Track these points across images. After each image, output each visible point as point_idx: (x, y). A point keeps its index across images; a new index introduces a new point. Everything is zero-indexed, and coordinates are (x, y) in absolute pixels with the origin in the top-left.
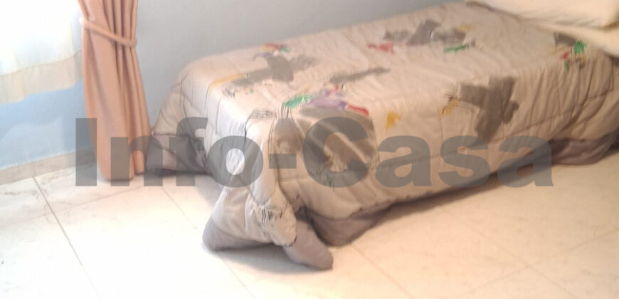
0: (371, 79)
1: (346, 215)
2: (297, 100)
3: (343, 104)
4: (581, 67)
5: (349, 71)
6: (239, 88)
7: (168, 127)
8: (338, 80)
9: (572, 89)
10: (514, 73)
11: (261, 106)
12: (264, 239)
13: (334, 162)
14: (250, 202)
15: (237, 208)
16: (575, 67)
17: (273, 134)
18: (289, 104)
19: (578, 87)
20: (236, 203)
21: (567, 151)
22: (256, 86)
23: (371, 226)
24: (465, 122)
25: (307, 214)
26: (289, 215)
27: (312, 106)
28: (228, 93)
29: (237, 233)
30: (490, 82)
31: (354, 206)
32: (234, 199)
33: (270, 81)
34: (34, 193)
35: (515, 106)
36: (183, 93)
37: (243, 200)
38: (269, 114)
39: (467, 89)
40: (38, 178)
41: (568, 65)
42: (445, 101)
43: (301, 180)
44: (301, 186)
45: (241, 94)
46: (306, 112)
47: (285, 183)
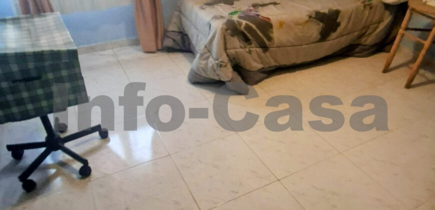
0: (271, 6)
1: (256, 69)
2: (236, 12)
3: (258, 15)
4: (371, 8)
5: (261, 3)
6: (207, 6)
7: (172, 28)
8: (255, 6)
9: (365, 18)
10: (340, 8)
11: (218, 14)
12: (217, 78)
13: (253, 42)
14: (211, 59)
15: (204, 62)
16: (368, 8)
17: (224, 26)
18: (231, 14)
19: (368, 17)
20: (204, 59)
21: (357, 50)
22: (216, 6)
23: (267, 78)
24: (315, 30)
25: (238, 68)
26: (229, 67)
27: (242, 15)
28: (202, 8)
29: (204, 75)
30: (329, 11)
31: (260, 66)
32: (204, 57)
33: (222, 4)
34: (112, 55)
35: (339, 24)
36: (180, 12)
37: (207, 58)
38: (222, 17)
39: (317, 13)
40: (114, 50)
41: (365, 6)
42: (307, 18)
43: (236, 50)
44: (236, 52)
45: (208, 9)
46: (240, 17)
47: (228, 51)
